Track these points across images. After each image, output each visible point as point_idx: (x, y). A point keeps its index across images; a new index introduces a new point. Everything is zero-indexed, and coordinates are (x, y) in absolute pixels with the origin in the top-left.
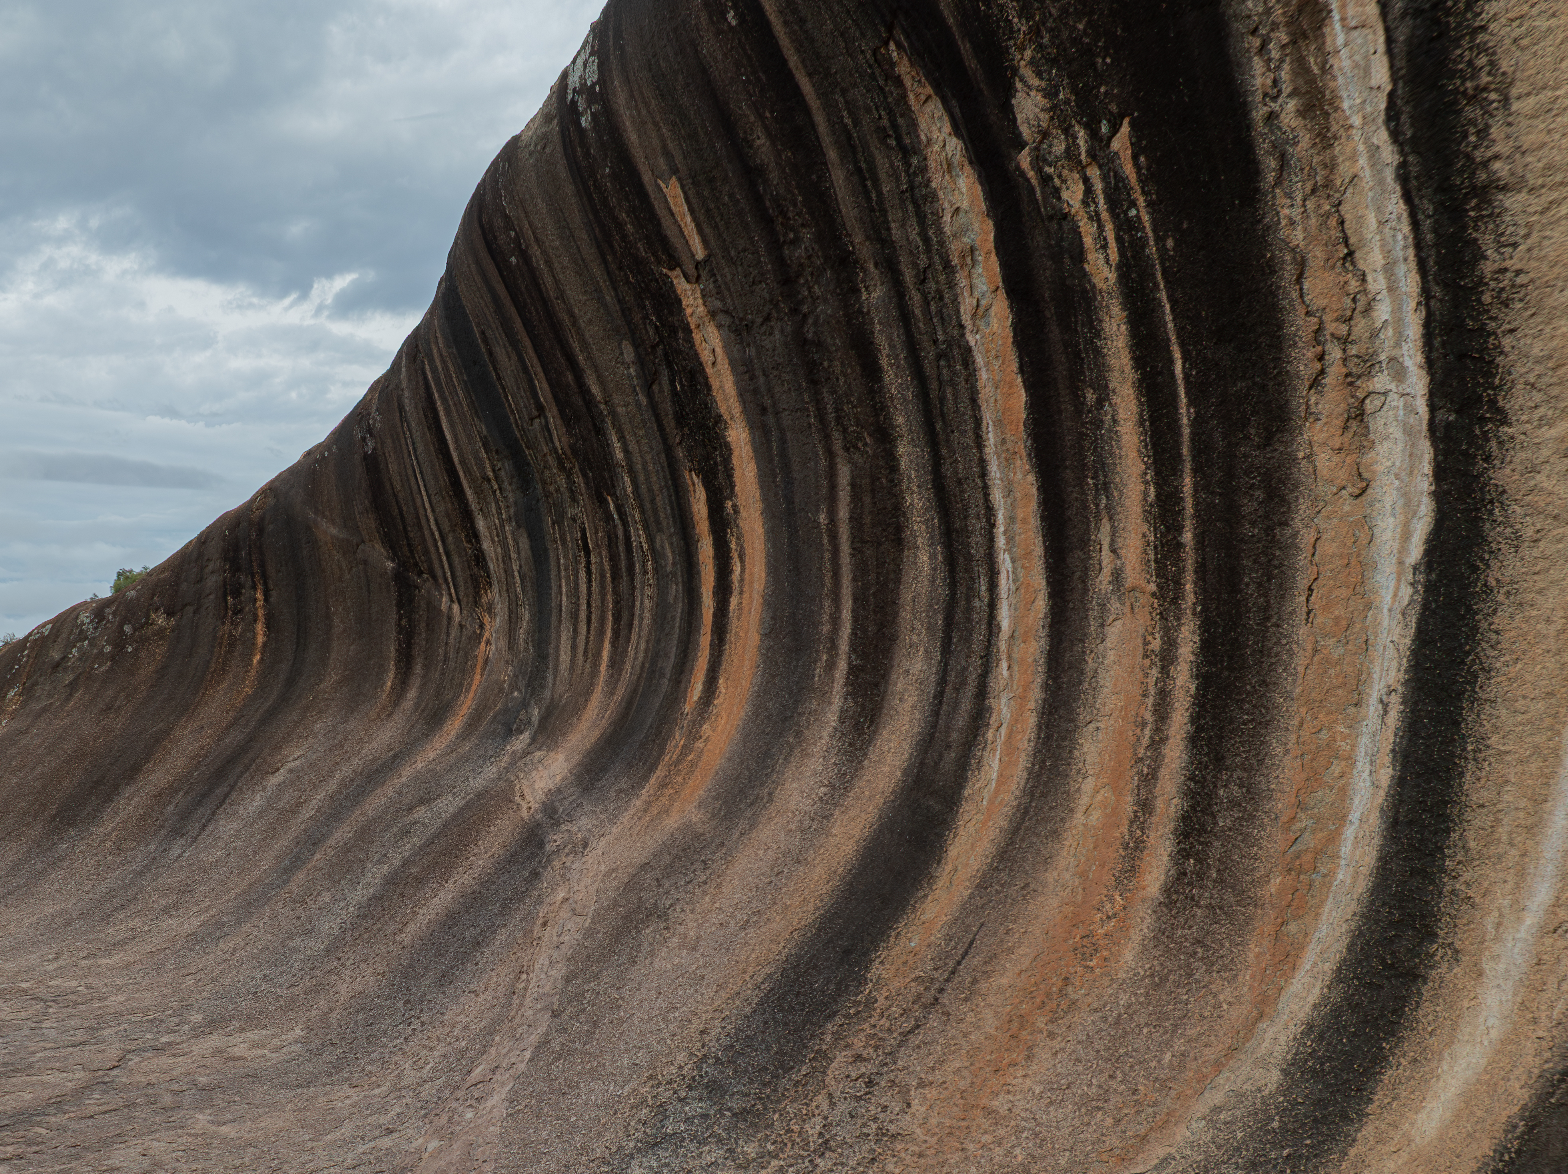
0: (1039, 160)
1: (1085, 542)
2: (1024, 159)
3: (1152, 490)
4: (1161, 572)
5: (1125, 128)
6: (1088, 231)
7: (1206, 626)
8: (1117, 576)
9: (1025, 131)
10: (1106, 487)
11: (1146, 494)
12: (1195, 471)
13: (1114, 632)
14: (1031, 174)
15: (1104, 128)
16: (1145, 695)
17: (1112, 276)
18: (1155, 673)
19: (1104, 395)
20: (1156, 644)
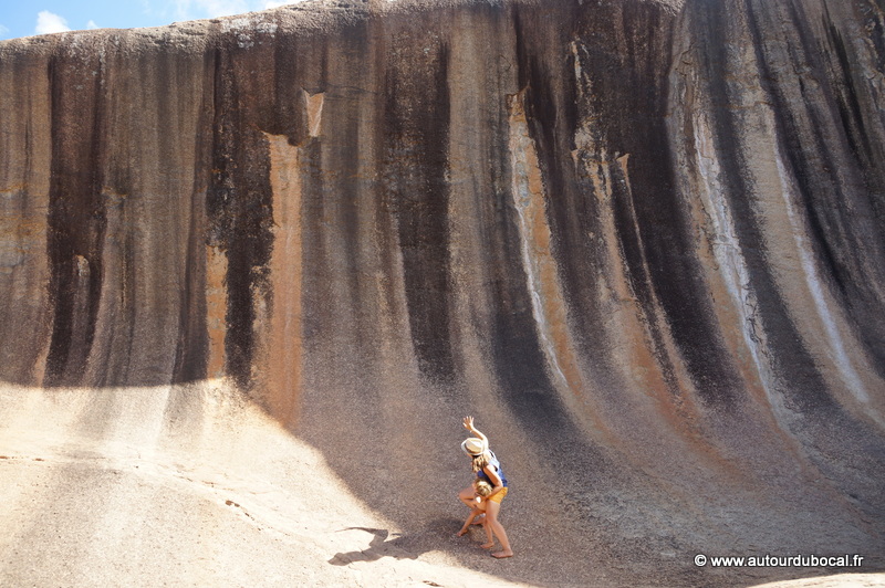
0: (582, 155)
1: (592, 285)
2: (575, 154)
3: (628, 269)
4: (637, 293)
5: (627, 156)
6: (597, 182)
7: (667, 308)
8: (614, 296)
9: (578, 146)
10: (602, 266)
11: (624, 269)
12: (648, 262)
13: (617, 316)
14: (576, 159)
15: (617, 154)
16: (645, 332)
17: (608, 199)
18: (647, 325)
19: (599, 234)
20: (644, 315)
